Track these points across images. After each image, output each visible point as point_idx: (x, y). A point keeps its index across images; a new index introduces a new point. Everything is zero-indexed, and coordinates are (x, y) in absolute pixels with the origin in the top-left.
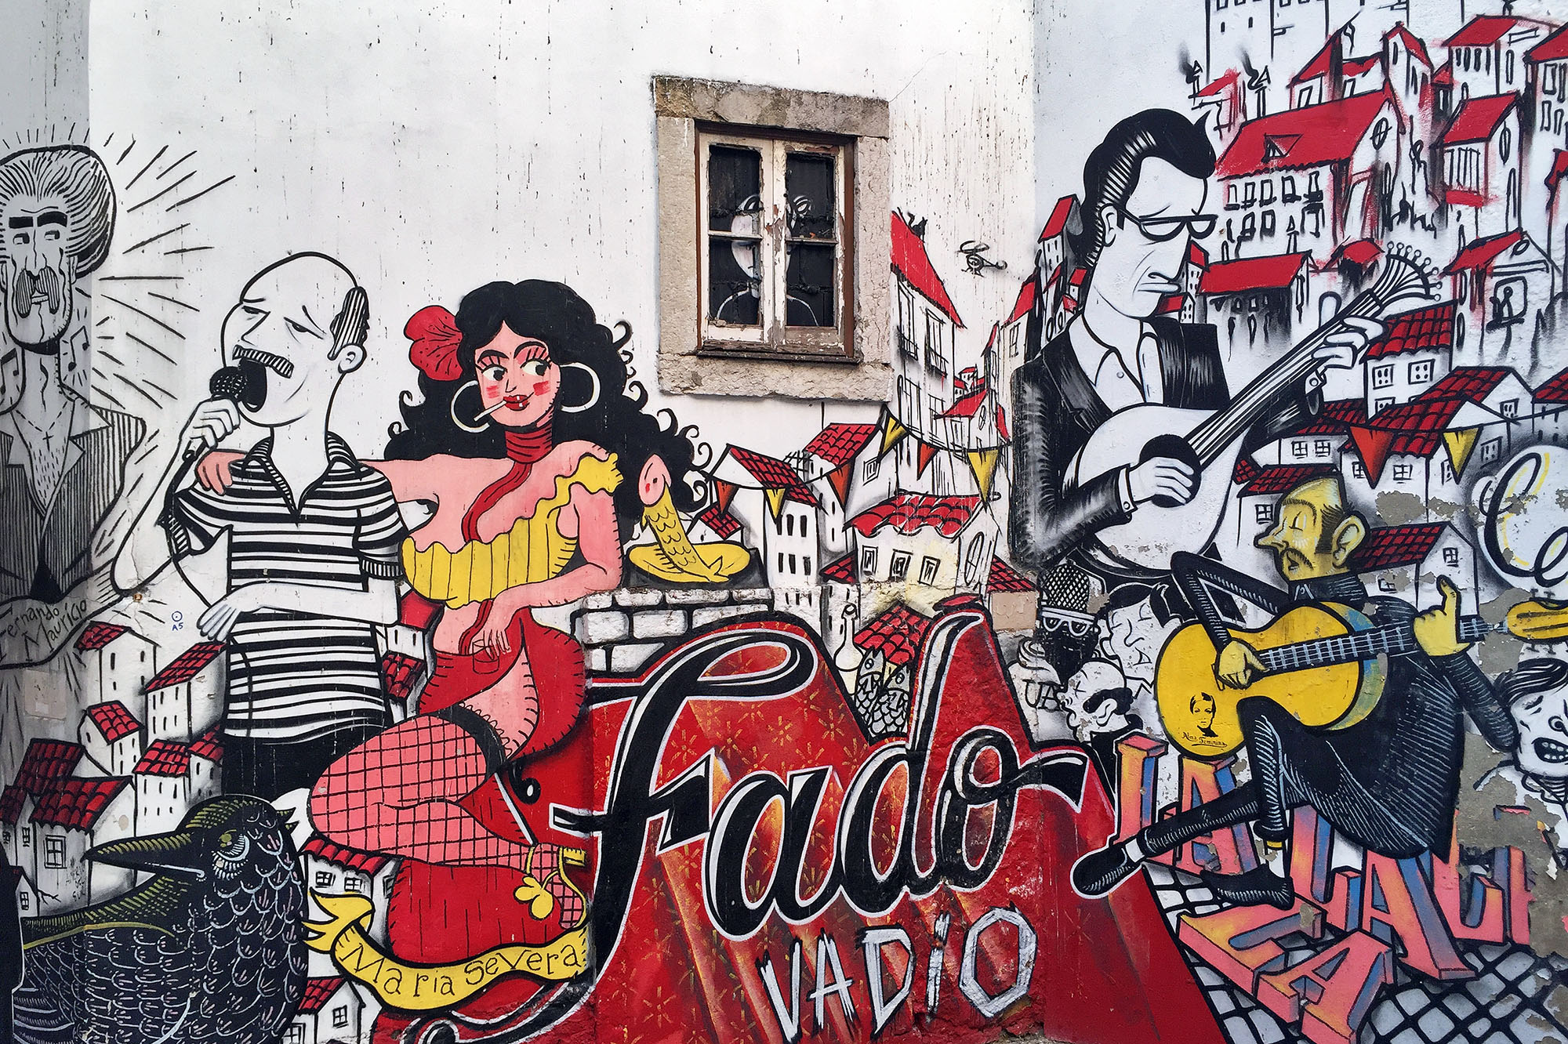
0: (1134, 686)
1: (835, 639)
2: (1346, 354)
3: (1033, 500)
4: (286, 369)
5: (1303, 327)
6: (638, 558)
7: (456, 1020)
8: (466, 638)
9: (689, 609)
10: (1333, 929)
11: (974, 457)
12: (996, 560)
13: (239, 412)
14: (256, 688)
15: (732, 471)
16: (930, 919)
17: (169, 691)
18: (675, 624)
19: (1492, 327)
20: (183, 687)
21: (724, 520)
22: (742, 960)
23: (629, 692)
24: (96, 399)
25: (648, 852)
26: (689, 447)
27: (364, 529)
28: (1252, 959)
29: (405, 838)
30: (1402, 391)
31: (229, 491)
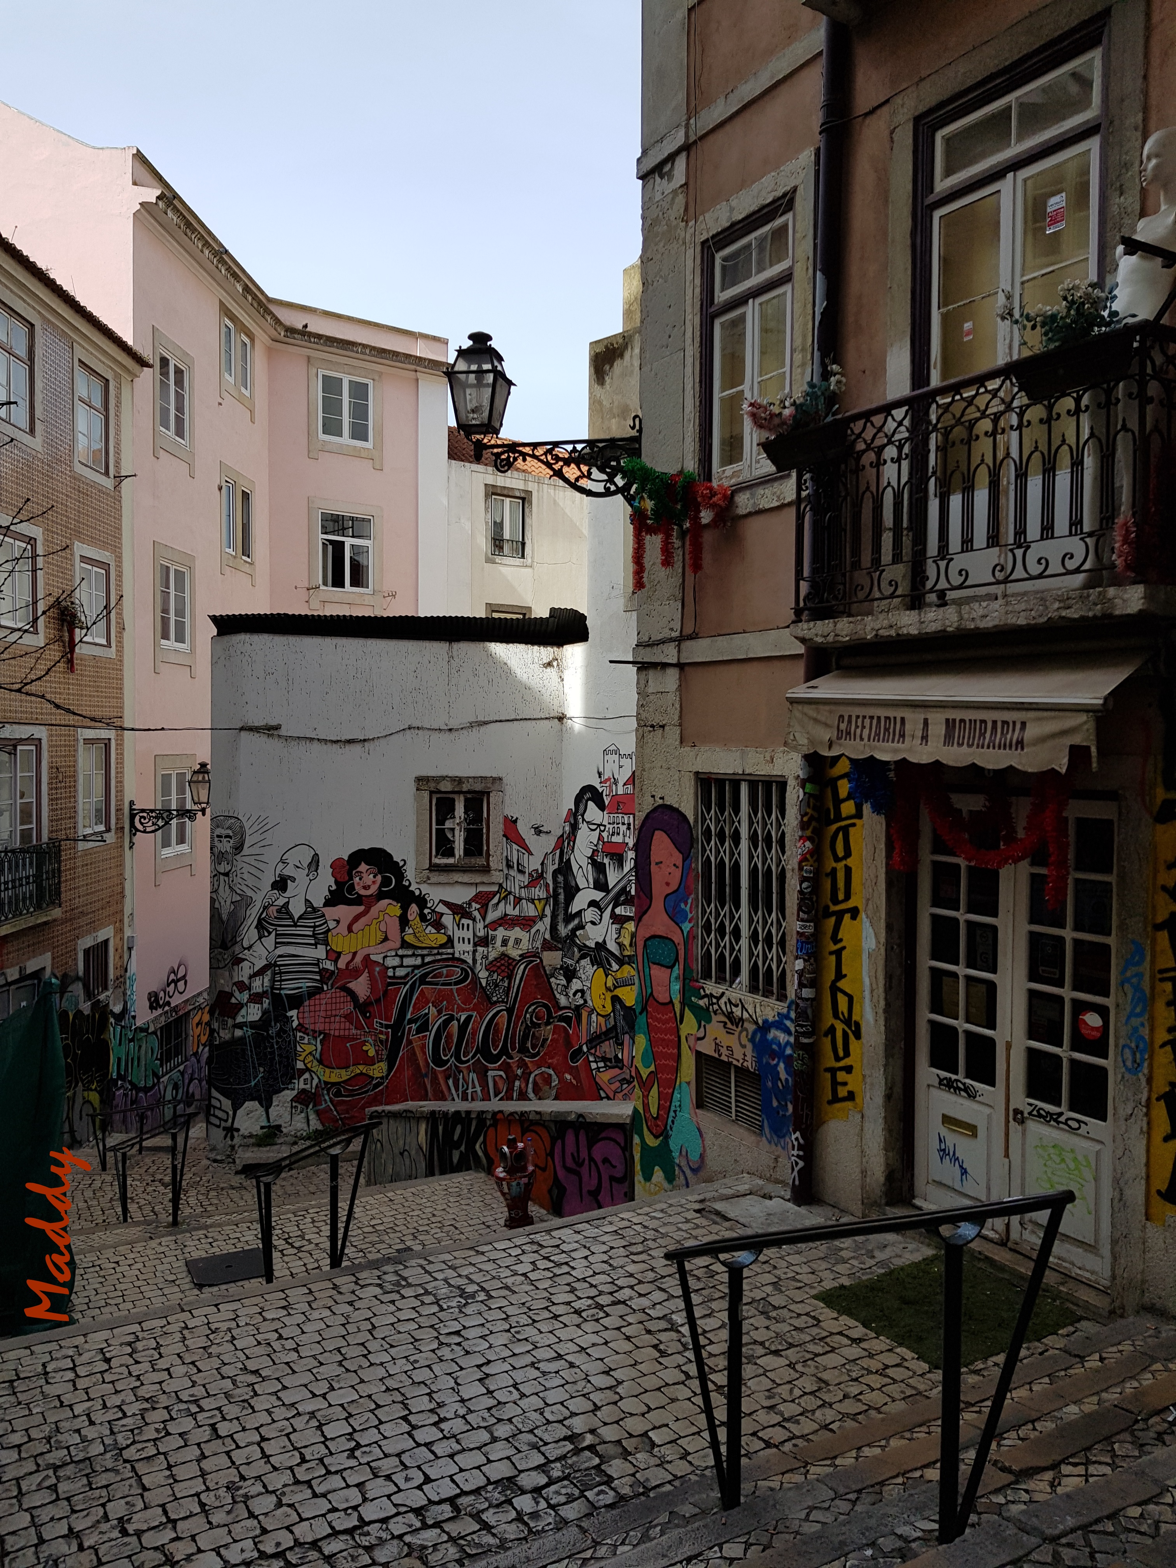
0: (585, 988)
1: (478, 967)
3: (561, 917)
4: (293, 880)
5: (626, 869)
8: (348, 964)
11: (536, 902)
12: (545, 939)
13: (280, 893)
15: (442, 908)
16: (514, 1069)
18: (419, 961)
23: (401, 983)
24: (239, 891)
25: (407, 1037)
26: (426, 901)
27: (316, 929)
28: (614, 1087)
29: (327, 1027)
31: (276, 918)
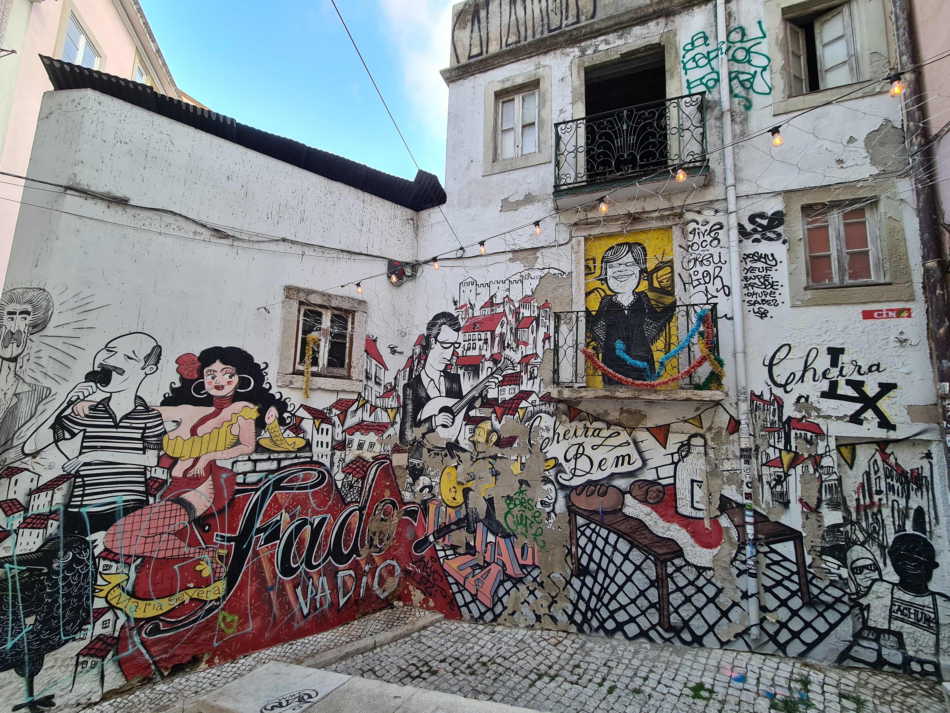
0: (434, 484)
1: (335, 469)
2: (493, 384)
3: (408, 424)
4: (121, 372)
5: (482, 376)
6: (262, 442)
7: (162, 620)
8: (186, 471)
9: (279, 461)
10: (487, 562)
11: (389, 410)
12: (394, 443)
13: (97, 387)
14: (86, 492)
15: (302, 413)
16: (363, 565)
17: (43, 494)
18: (273, 465)
19: (530, 379)
20: (50, 493)
21: (297, 429)
22: (288, 586)
23: (252, 490)
24: (28, 379)
25: (254, 549)
26: (286, 405)
27: (147, 431)
28: (464, 573)
29: (148, 549)
30: (507, 396)
31: (87, 416)
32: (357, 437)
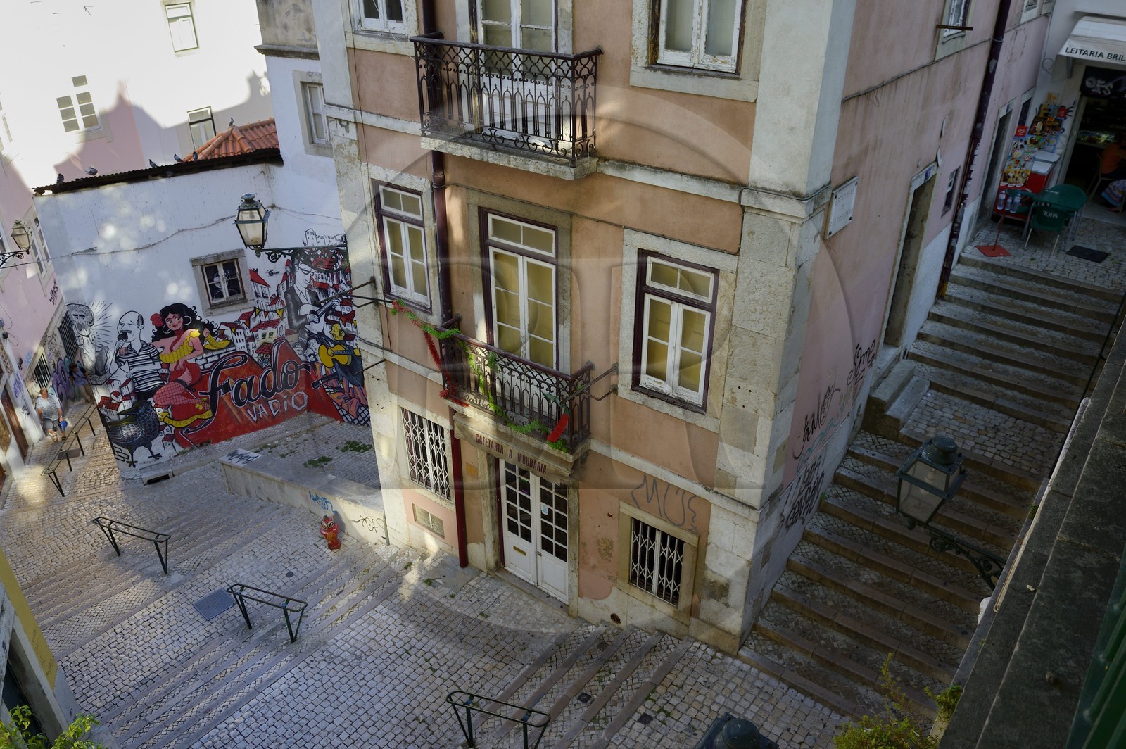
1: (251, 353)
2: (337, 303)
3: (293, 317)
4: (130, 332)
8: (175, 368)
9: (218, 355)
14: (139, 384)
15: (223, 327)
18: (216, 358)
21: (223, 336)
22: (243, 411)
26: (213, 325)
27: (152, 354)
29: (172, 402)
31: (126, 354)
32: (260, 332)
